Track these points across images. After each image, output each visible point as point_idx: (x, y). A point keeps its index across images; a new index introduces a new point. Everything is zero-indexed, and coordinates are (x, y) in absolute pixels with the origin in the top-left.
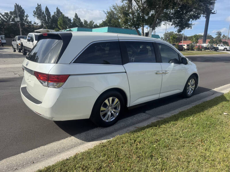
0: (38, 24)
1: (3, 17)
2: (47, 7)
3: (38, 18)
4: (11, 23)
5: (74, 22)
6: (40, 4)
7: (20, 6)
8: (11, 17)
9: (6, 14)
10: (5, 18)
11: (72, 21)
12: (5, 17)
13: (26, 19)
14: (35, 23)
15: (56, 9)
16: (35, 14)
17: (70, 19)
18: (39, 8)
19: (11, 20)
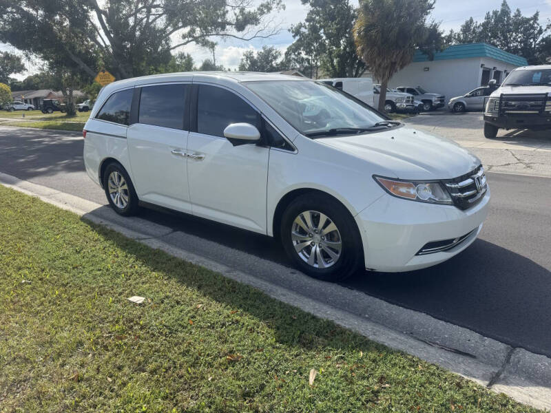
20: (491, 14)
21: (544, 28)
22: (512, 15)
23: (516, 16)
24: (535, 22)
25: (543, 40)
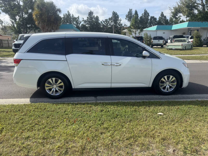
0: (127, 25)
1: (104, 23)
2: (136, 10)
3: (128, 20)
4: (109, 26)
5: (160, 20)
6: (132, 9)
7: (116, 13)
8: (109, 22)
9: (106, 20)
10: (105, 24)
11: (158, 20)
12: (105, 22)
13: (120, 22)
14: (125, 25)
15: (144, 11)
16: (127, 17)
17: (156, 18)
18: (130, 12)
19: (109, 24)
20: (65, 14)
21: (81, 21)
22: (71, 16)
23: (72, 16)
24: (79, 19)
25: (82, 25)
